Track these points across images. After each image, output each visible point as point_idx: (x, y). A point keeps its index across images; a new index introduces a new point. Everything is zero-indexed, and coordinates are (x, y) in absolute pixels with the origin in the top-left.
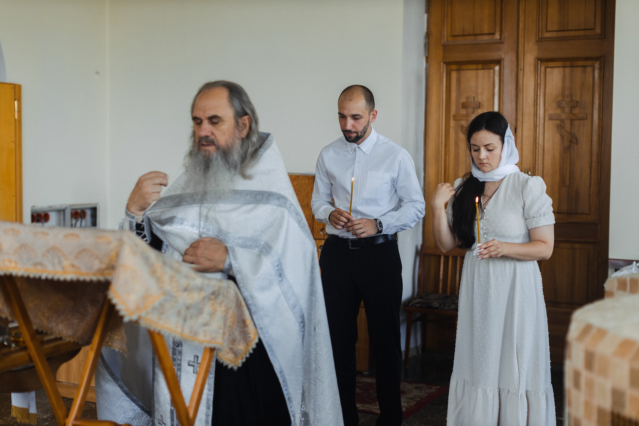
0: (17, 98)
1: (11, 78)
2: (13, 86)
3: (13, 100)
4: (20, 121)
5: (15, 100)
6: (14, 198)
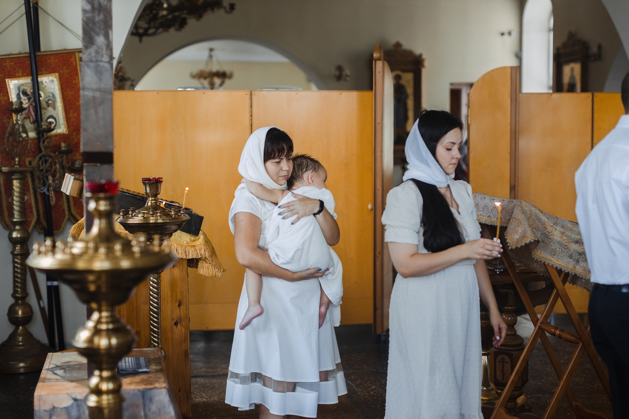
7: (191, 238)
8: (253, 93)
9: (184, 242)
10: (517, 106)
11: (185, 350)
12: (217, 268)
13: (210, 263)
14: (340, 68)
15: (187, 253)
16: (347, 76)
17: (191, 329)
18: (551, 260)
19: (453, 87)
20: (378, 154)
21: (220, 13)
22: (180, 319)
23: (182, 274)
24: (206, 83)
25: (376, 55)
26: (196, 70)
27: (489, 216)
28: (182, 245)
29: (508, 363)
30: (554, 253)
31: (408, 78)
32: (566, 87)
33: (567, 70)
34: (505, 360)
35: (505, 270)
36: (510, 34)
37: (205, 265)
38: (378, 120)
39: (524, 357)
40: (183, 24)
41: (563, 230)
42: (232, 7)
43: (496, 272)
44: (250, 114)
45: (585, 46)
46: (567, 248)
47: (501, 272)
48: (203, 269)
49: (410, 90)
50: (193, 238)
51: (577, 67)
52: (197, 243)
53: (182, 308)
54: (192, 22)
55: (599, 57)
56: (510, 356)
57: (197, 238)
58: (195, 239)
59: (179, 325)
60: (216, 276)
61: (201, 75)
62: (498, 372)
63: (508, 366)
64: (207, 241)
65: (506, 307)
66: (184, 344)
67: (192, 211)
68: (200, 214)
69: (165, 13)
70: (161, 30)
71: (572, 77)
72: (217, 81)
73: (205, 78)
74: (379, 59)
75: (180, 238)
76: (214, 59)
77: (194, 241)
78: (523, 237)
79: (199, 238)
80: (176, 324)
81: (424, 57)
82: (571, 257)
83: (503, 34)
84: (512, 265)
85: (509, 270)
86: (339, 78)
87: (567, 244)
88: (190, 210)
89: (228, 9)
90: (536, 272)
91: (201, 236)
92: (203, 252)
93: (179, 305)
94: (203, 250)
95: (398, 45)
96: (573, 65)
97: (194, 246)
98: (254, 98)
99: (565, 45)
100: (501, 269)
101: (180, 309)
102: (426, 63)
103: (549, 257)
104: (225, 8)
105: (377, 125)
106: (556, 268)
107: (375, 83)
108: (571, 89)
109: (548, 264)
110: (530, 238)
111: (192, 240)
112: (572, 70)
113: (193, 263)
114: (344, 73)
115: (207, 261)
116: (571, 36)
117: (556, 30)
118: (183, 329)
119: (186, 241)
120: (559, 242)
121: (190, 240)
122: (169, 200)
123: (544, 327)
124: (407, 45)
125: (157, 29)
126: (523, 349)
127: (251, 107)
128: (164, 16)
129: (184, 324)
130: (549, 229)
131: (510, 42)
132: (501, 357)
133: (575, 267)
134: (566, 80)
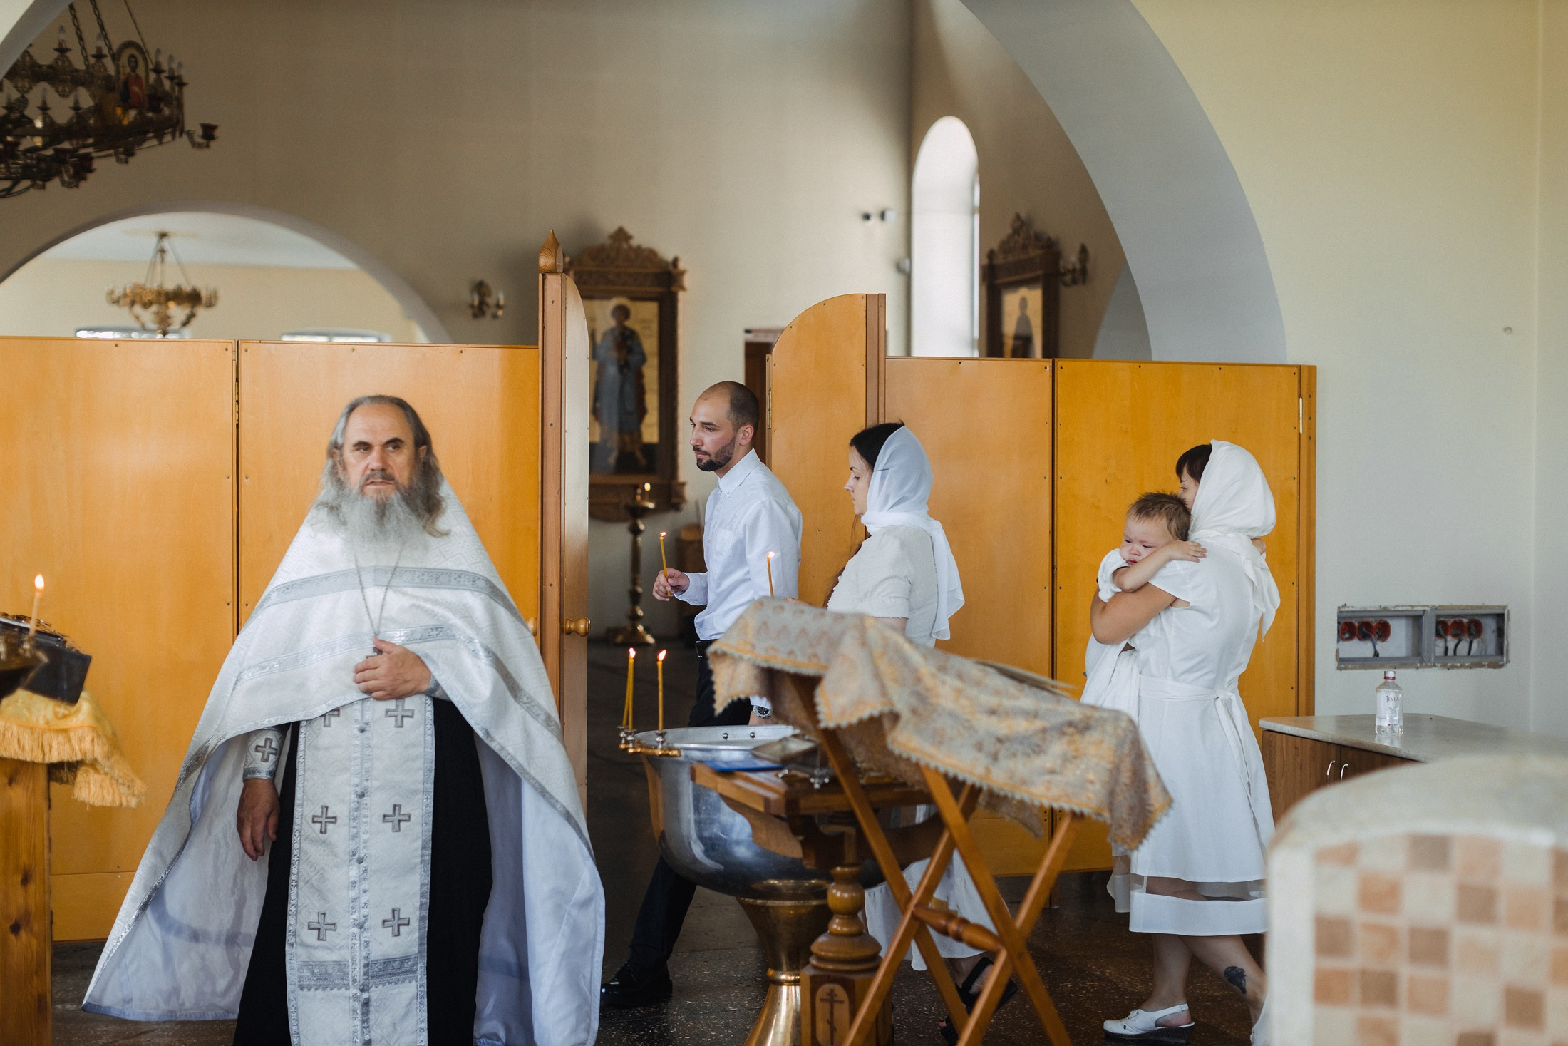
0: (1304, 392)
1: (1295, 354)
2: (1296, 370)
3: (1296, 395)
4: (1312, 438)
5: (1300, 397)
6: (1295, 588)
7: (57, 709)
8: (243, 346)
9: (37, 721)
10: (882, 389)
11: (39, 995)
12: (124, 785)
13: (106, 774)
14: (480, 288)
15: (47, 750)
16: (498, 306)
17: (56, 938)
18: (932, 757)
19: (750, 337)
20: (550, 499)
21: (177, 147)
22: (27, 914)
23: (32, 801)
24: (148, 316)
25: (544, 261)
26: (123, 284)
27: (791, 652)
28: (32, 729)
29: (842, 1002)
30: (939, 739)
31: (645, 315)
32: (1009, 343)
33: (1010, 302)
34: (836, 995)
35: (834, 780)
36: (882, 216)
37: (93, 777)
38: (551, 417)
39: (879, 988)
40: (82, 169)
41: (958, 684)
42: (209, 132)
43: (813, 784)
44: (235, 398)
45: (1051, 249)
46: (970, 728)
47: (823, 785)
48: (87, 790)
49: (650, 344)
50: (62, 709)
51: (1034, 297)
52: (74, 722)
53: (32, 887)
54: (106, 166)
55: (1081, 275)
56: (849, 986)
57: (73, 709)
58: (66, 712)
59: (23, 934)
60: (121, 805)
61: (135, 299)
62: (822, 1027)
63: (842, 1011)
64: (100, 716)
65: (838, 869)
66: (35, 979)
67: (65, 642)
68: (84, 650)
69: (38, 141)
70: (26, 183)
71: (1024, 320)
72: (177, 312)
73: (146, 305)
74: (553, 271)
75: (29, 710)
76: (169, 257)
77: (65, 716)
78: (860, 702)
79: (78, 711)
80: (15, 929)
81: (682, 265)
82: (979, 747)
83: (867, 217)
84: (850, 767)
85: (842, 780)
86: (479, 311)
87: (968, 717)
88: (62, 638)
89: (198, 139)
90: (904, 784)
91: (84, 704)
92: (87, 745)
93: (26, 880)
94: (88, 739)
95: (621, 235)
96: (1023, 292)
97: (65, 731)
98: (245, 357)
99: (1006, 247)
100: (822, 777)
101: (26, 891)
102: (687, 281)
103: (928, 748)
104: (190, 135)
105: (548, 429)
106: (946, 776)
107: (543, 327)
108: (1022, 348)
109: (927, 766)
110: (872, 708)
111: (60, 715)
112: (1024, 303)
113: (62, 771)
114: (491, 301)
115: (98, 767)
116: (1021, 225)
117: (987, 211)
118: (34, 942)
119: (45, 717)
120: (952, 715)
121: (56, 714)
122: (11, 613)
123: (922, 914)
124: (642, 237)
125: (16, 182)
126: (875, 969)
127: (237, 380)
128: (34, 149)
129: (36, 928)
130: (928, 681)
131: (883, 235)
132: (826, 987)
133: (988, 770)
134: (1010, 326)
